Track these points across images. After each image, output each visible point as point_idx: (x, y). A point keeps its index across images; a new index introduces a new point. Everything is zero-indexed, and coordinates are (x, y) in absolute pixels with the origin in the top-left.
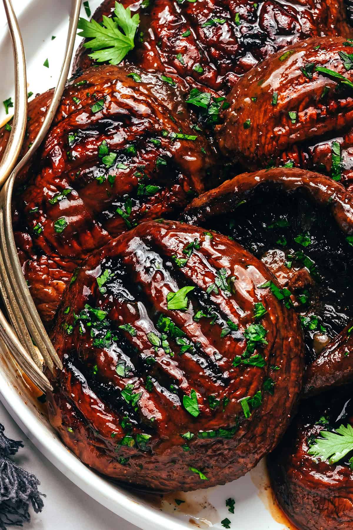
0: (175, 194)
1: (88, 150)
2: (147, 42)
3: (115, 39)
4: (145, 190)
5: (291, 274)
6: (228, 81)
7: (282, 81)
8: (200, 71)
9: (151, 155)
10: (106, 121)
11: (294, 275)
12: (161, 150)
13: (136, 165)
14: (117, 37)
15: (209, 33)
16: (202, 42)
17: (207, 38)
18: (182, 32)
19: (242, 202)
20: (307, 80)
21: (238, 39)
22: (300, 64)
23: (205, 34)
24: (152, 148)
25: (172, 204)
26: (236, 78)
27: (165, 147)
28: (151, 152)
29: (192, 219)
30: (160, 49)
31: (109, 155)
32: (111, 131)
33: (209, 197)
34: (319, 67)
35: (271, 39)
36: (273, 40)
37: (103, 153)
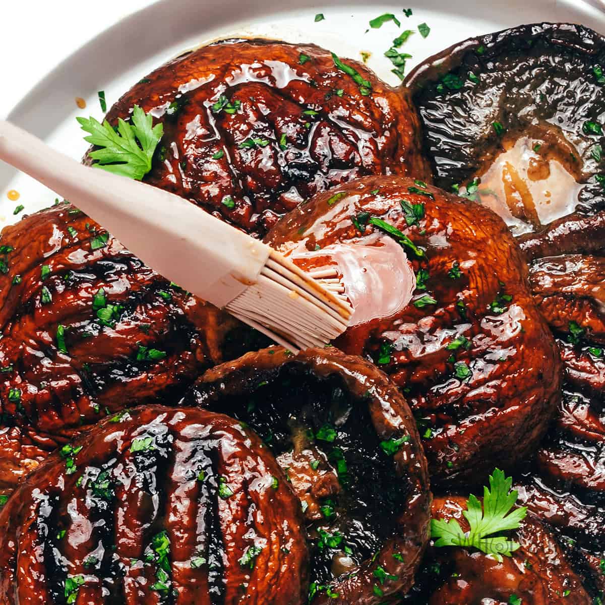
0: (185, 362)
1: (80, 298)
2: (169, 160)
3: (130, 153)
4: (147, 354)
5: (315, 477)
6: (265, 220)
7: (328, 232)
8: (230, 206)
9: (158, 312)
10: (106, 263)
11: (320, 479)
12: (171, 306)
13: (138, 323)
14: (131, 151)
15: (247, 157)
16: (237, 167)
17: (243, 162)
18: (213, 152)
19: (264, 383)
20: (358, 233)
21: (282, 168)
22: (351, 212)
23: (241, 158)
24: (160, 302)
25: (180, 375)
26: (275, 218)
27: (177, 304)
28: (158, 308)
29: (202, 396)
30: (184, 172)
31: (106, 307)
32: (111, 277)
33: (225, 370)
34: (375, 219)
35: (322, 172)
36: (325, 174)
37: (99, 304)
